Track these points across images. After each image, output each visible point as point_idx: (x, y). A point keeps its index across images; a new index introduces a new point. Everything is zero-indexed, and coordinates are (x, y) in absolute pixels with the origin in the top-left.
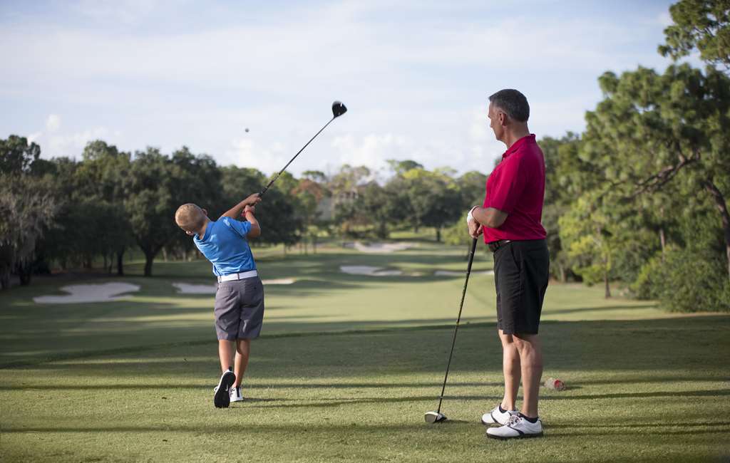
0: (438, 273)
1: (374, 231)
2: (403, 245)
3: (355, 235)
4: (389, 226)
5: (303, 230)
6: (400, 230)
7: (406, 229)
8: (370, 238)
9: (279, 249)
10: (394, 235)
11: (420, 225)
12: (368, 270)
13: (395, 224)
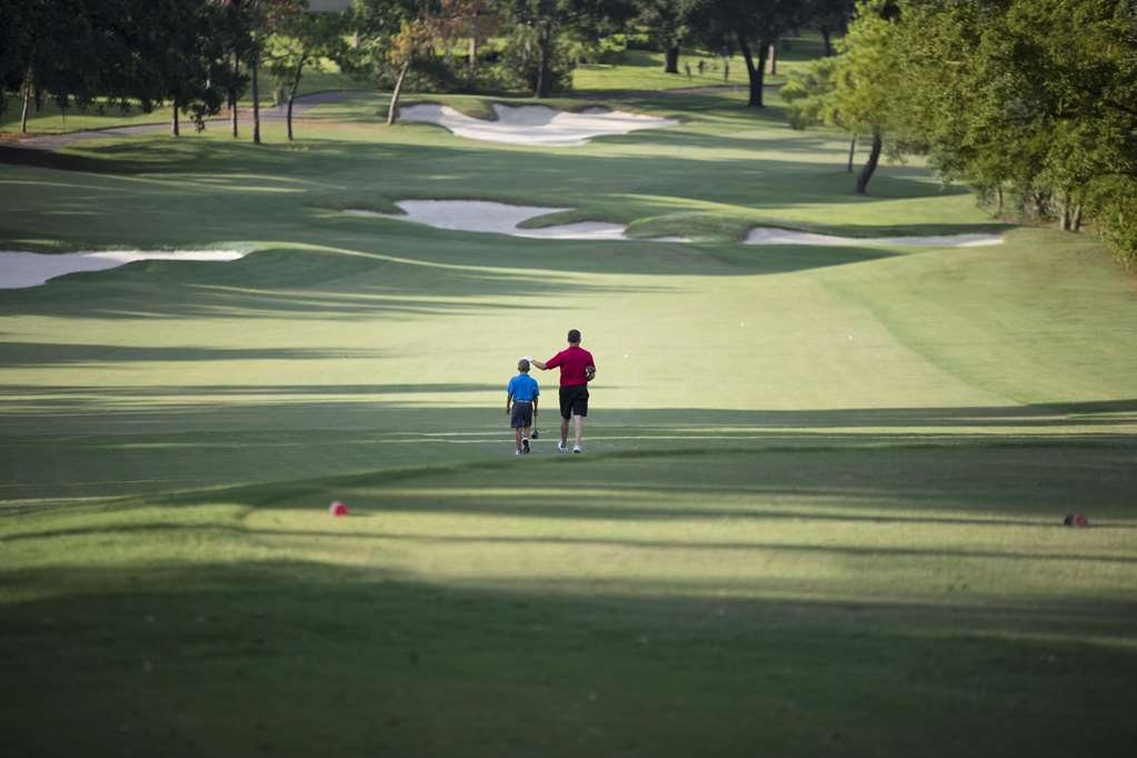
0: (759, 238)
1: (512, 57)
2: (621, 121)
3: (440, 77)
4: (569, 44)
5: (252, 52)
6: (609, 59)
7: (633, 54)
8: (495, 89)
9: (161, 123)
10: (583, 79)
11: (689, 44)
12: (502, 219)
13: (591, 36)
